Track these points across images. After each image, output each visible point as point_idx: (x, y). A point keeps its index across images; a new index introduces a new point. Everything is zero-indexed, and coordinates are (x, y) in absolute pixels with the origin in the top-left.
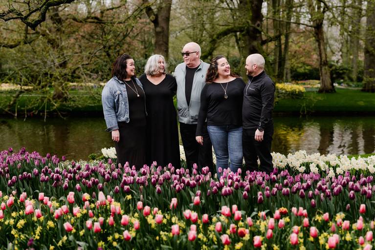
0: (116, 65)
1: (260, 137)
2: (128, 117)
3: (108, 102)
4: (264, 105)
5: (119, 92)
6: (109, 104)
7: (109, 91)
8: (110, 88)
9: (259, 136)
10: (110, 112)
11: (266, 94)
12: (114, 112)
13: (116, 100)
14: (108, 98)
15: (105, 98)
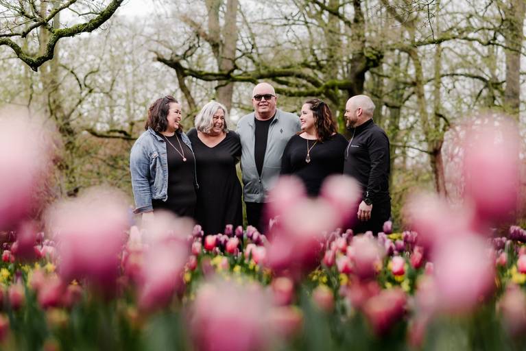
0: (154, 110)
1: (366, 214)
2: (166, 193)
3: (140, 168)
4: (374, 166)
5: (155, 154)
6: (142, 172)
7: (141, 151)
8: (144, 147)
9: (364, 212)
10: (142, 184)
11: (376, 149)
12: (147, 185)
13: (151, 166)
14: (139, 163)
15: (135, 163)
